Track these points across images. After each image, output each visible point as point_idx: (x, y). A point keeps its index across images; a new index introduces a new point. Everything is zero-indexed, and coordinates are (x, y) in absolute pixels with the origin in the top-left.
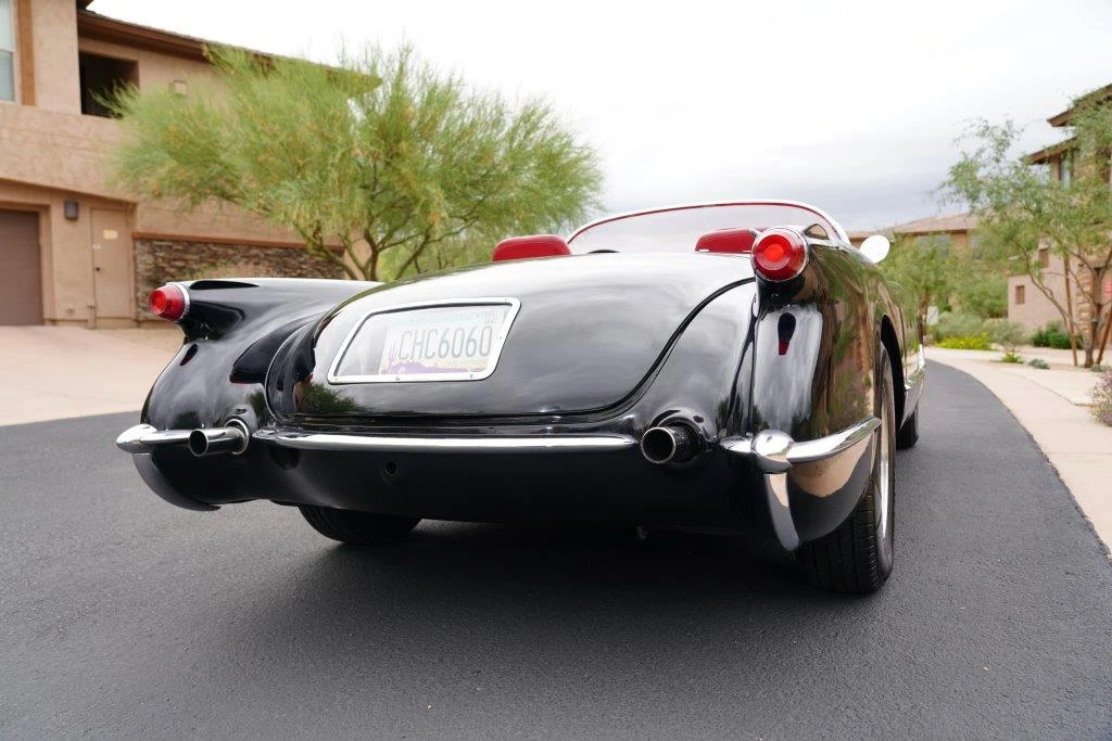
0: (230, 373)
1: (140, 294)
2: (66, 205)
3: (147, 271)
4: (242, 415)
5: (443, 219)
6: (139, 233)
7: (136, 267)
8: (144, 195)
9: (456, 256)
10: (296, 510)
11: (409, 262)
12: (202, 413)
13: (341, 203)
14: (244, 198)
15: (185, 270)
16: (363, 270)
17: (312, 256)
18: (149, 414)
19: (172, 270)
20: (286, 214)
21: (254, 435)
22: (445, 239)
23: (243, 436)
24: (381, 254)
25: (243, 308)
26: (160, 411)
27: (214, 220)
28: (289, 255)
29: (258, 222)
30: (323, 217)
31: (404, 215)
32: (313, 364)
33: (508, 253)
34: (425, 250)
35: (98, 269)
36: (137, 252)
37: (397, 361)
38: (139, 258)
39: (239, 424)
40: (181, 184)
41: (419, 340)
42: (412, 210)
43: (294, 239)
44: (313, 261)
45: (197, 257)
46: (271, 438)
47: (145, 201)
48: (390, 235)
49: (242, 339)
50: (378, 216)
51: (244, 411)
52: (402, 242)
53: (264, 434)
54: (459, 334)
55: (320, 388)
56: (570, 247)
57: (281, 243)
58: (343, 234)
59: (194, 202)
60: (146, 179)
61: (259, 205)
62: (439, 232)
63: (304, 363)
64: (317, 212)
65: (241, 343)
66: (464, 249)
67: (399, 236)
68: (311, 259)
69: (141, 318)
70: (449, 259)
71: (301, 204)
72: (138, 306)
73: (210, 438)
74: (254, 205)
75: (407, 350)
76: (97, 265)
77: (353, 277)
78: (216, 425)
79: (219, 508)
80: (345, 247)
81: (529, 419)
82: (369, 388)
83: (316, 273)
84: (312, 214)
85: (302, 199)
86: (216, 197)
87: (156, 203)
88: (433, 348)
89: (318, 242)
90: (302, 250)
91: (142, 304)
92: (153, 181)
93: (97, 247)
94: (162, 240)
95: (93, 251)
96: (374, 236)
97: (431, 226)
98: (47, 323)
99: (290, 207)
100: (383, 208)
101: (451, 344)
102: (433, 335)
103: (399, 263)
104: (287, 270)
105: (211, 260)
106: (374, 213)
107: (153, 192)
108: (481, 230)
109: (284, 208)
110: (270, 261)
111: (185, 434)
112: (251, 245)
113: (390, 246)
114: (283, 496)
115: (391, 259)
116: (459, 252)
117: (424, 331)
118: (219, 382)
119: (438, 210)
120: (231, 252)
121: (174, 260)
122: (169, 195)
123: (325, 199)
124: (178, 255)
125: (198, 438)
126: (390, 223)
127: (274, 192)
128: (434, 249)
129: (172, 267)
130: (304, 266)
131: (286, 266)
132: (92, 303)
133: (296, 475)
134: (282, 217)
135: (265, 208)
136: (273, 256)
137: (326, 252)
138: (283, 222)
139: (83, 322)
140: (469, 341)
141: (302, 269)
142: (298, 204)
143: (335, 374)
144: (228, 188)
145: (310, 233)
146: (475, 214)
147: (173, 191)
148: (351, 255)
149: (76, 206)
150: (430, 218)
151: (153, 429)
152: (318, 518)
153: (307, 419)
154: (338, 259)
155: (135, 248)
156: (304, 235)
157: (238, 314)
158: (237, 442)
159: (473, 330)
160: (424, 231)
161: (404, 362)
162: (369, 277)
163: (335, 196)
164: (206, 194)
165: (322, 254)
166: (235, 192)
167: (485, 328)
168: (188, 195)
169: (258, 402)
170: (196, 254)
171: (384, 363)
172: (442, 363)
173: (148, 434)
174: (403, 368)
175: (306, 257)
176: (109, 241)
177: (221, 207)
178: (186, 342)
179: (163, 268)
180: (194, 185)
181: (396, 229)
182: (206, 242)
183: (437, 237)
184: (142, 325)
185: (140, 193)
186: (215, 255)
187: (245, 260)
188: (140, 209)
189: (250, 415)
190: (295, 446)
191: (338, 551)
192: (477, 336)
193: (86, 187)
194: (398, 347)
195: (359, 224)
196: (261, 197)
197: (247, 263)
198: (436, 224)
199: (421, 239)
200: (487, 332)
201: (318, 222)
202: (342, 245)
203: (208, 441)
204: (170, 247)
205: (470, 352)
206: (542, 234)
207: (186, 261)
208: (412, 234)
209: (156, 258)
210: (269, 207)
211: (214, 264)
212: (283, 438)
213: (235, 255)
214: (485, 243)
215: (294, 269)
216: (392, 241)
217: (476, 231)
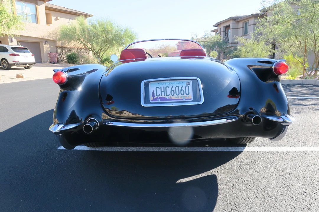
37: (156, 97)
41: (163, 90)
54: (177, 88)
94: (61, 48)
98: (43, 62)
102: (167, 88)
117: (164, 87)
140: (181, 90)
155: (57, 49)
159: (182, 86)
161: (159, 97)
171: (151, 98)
176: (52, 48)
194: (155, 92)
200: (187, 87)
203: (92, 128)
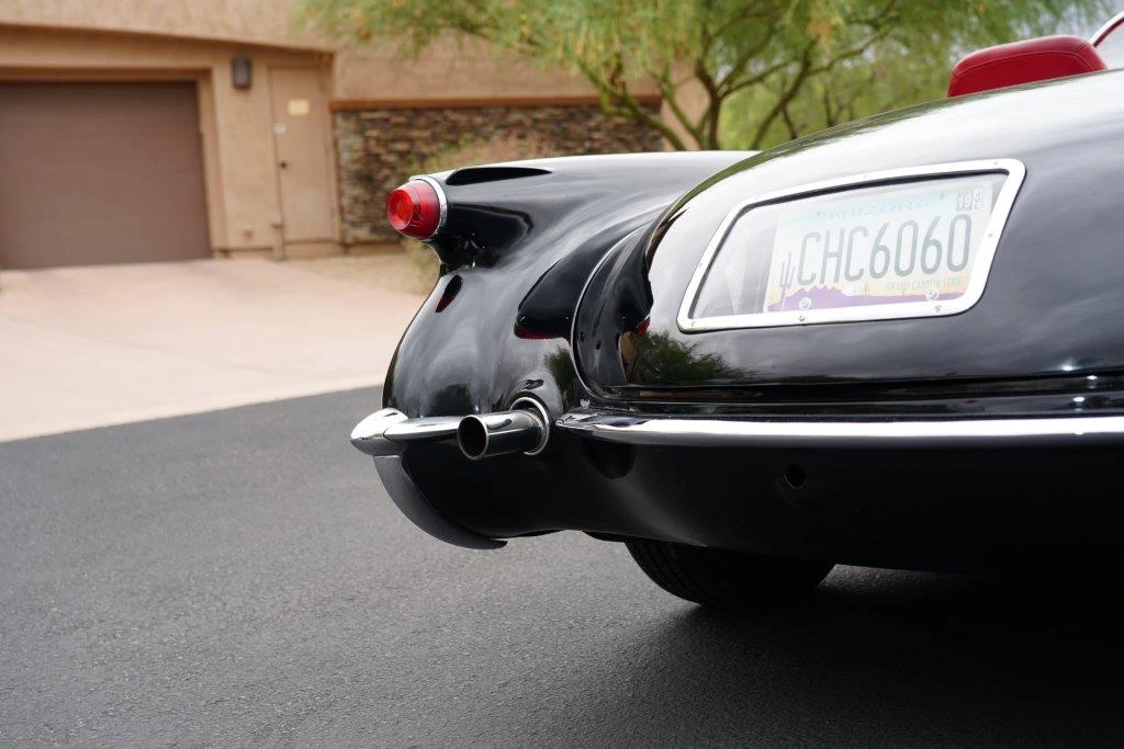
0: (513, 321)
1: (345, 201)
2: (234, 65)
3: (355, 161)
4: (536, 391)
5: (835, 28)
6: (340, 102)
7: (338, 157)
8: (345, 38)
9: (858, 94)
10: (621, 548)
11: (775, 114)
12: (474, 387)
13: (655, 20)
14: (497, 27)
15: (411, 157)
16: (695, 133)
17: (609, 116)
18: (395, 393)
19: (391, 158)
20: (565, 48)
21: (559, 424)
22: (837, 65)
23: (541, 425)
24: (726, 104)
25: (528, 212)
26: (412, 387)
27: (452, 68)
28: (571, 118)
29: (519, 66)
30: (626, 49)
31: (764, 29)
32: (649, 300)
33: (977, 79)
34: (803, 90)
35: (284, 165)
36: (338, 132)
37: (795, 288)
38: (343, 142)
39: (533, 405)
40: (397, 14)
41: (833, 248)
42: (778, 18)
43: (580, 89)
44: (610, 125)
45: (426, 134)
46: (585, 427)
47: (347, 47)
48: (740, 67)
49: (530, 263)
50: (719, 34)
51: (540, 382)
52: (760, 79)
53: (574, 421)
54: (908, 232)
55: (662, 341)
56: (1100, 52)
57: (557, 99)
58: (660, 72)
59: (420, 42)
60: (347, 11)
61: (522, 38)
62: (828, 52)
63: (635, 298)
64: (616, 38)
65: (527, 271)
66: (872, 81)
67: (756, 67)
68: (606, 121)
69: (349, 240)
70: (845, 101)
71: (589, 27)
72: (343, 220)
73: (491, 428)
74: (513, 37)
75: (812, 266)
76: (282, 158)
77: (679, 147)
78: (497, 408)
79: (505, 543)
80: (664, 95)
81: (1039, 384)
82: (747, 336)
83: (616, 145)
84: (608, 41)
85: (591, 18)
86: (453, 31)
87: (362, 50)
88: (860, 261)
89: (619, 92)
90: (593, 106)
91: (349, 217)
92: (357, 13)
93: (281, 129)
94: (373, 110)
95: (275, 136)
96: (711, 72)
97: (813, 43)
98: (217, 254)
99: (571, 35)
100: (726, 20)
101: (893, 251)
102: (858, 236)
103: (755, 116)
104: (570, 144)
105: (450, 137)
106: (712, 29)
107: (358, 32)
108: (906, 43)
109: (561, 38)
110: (542, 131)
111: (452, 424)
112: (509, 106)
113: (740, 86)
114: (603, 525)
115: (740, 111)
116: (864, 87)
117: (842, 232)
118: (497, 336)
119: (825, 13)
120: (479, 120)
121: (394, 140)
122: (381, 33)
123: (629, 14)
124: (400, 132)
125: (472, 429)
126: (739, 45)
127: (544, 12)
128: (817, 85)
129: (390, 152)
130: (596, 135)
131: (567, 138)
132: (278, 220)
133: (629, 489)
134: (559, 53)
135: (530, 42)
136: (546, 121)
137: (632, 108)
138: (561, 62)
139: (266, 251)
140: (927, 243)
141: (592, 140)
142: (584, 28)
143: (691, 315)
144: (470, 12)
145: (604, 77)
146: (893, 14)
147: (387, 28)
148: (675, 109)
149: (248, 65)
150: (812, 30)
151: (402, 416)
152: (657, 560)
153: (642, 394)
154: (653, 118)
155: (334, 126)
156: (594, 80)
157: (521, 220)
158: (529, 436)
160: (800, 54)
161: (808, 288)
162: (706, 143)
163: (645, 6)
164: (438, 27)
165: (626, 111)
166: (483, 18)
167: (959, 217)
168: (410, 31)
169: (562, 369)
170: (426, 128)
171: (773, 293)
172: (878, 288)
173: (396, 424)
174: (808, 300)
175: (599, 118)
176: (299, 117)
177: (461, 46)
178: (443, 272)
179: (378, 155)
180: (417, 12)
181: (752, 54)
182: (439, 107)
183: (825, 62)
184: (352, 250)
185: (338, 35)
186: (455, 128)
187: (501, 132)
188: (339, 62)
189: (549, 390)
190: (626, 440)
191: (692, 619)
192: (941, 235)
193: (260, 35)
194: (796, 262)
195: (687, 52)
196: (523, 23)
197: (506, 137)
198: (823, 40)
199: (794, 69)
200: (961, 226)
201: (618, 56)
202: (657, 92)
203: (488, 434)
204: (386, 120)
205: (930, 264)
206: (1024, 38)
207: (411, 141)
208: (777, 61)
209: (367, 139)
210: (537, 38)
211: (454, 144)
212: (604, 426)
213: (484, 125)
214: (912, 66)
215: (581, 141)
216: (742, 79)
217: (895, 45)
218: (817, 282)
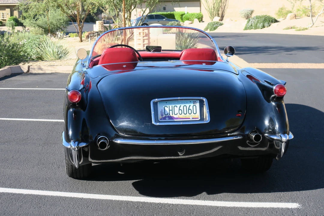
37: (164, 116)
75: (167, 112)
88: (177, 112)
101: (183, 110)
117: (172, 107)
171: (160, 116)
172: (181, 116)
174: (168, 118)
192: (191, 108)
194: (163, 111)
200: (194, 107)
205: (190, 113)
218: (168, 115)
